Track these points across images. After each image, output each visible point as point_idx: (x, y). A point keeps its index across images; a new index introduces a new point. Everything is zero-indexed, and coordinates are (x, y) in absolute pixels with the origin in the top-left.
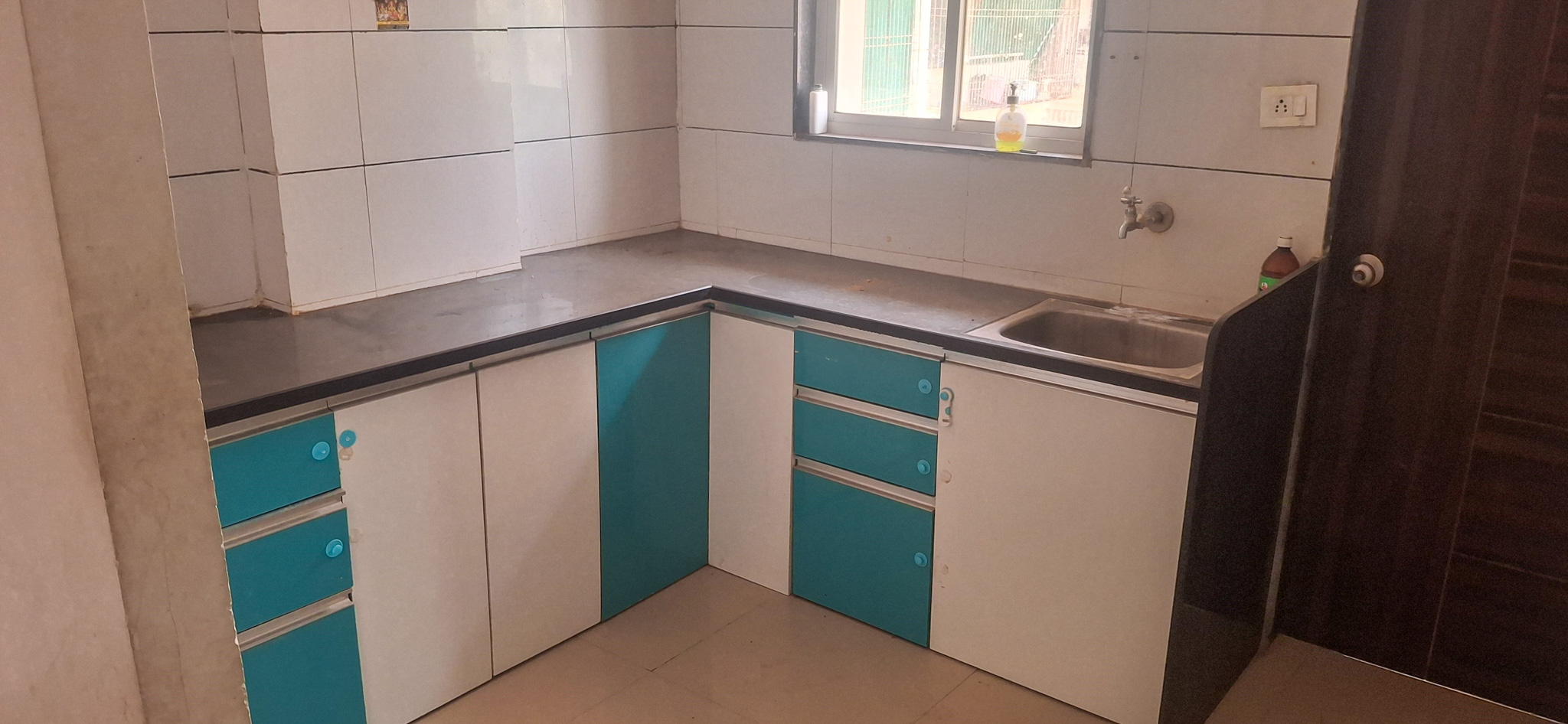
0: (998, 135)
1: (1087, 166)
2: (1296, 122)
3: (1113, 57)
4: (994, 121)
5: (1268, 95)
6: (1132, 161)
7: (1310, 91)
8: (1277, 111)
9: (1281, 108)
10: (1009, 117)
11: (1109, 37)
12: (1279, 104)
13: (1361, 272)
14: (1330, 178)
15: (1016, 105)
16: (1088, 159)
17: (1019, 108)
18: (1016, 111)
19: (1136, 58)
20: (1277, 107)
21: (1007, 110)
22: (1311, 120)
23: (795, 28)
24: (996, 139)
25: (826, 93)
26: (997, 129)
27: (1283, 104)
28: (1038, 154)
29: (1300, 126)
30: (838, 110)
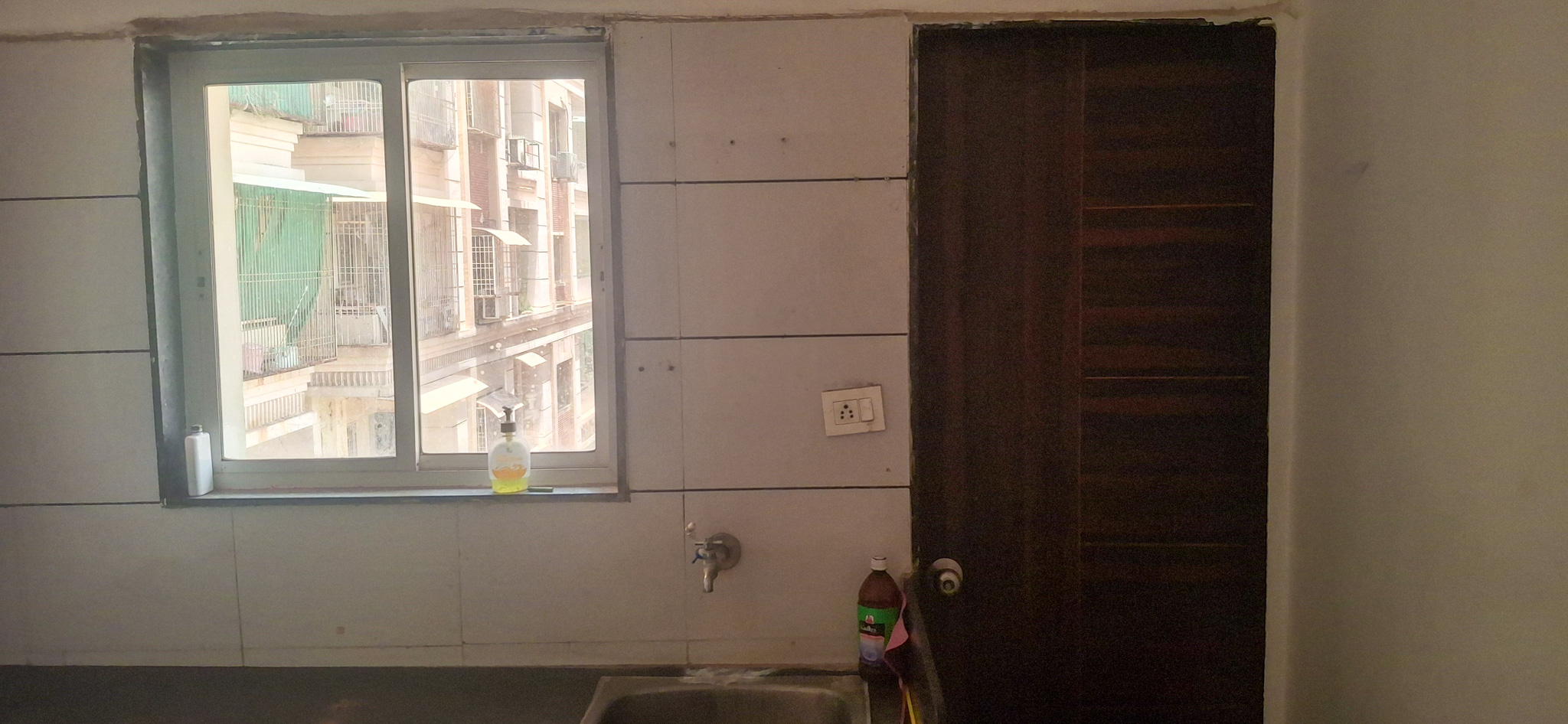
0: (495, 473)
1: (625, 501)
2: (864, 428)
3: (641, 369)
4: (486, 452)
5: (830, 402)
6: (682, 488)
7: (875, 393)
8: (842, 417)
9: (847, 414)
10: (507, 449)
11: (631, 345)
12: (844, 410)
13: (949, 582)
14: (909, 484)
15: (514, 434)
16: (625, 493)
17: (520, 437)
18: (515, 440)
19: (671, 368)
20: (842, 413)
21: (504, 440)
22: (880, 425)
23: (153, 351)
24: (492, 477)
25: (207, 435)
26: (492, 464)
27: (848, 409)
28: (556, 491)
29: (869, 432)
30: (227, 456)
